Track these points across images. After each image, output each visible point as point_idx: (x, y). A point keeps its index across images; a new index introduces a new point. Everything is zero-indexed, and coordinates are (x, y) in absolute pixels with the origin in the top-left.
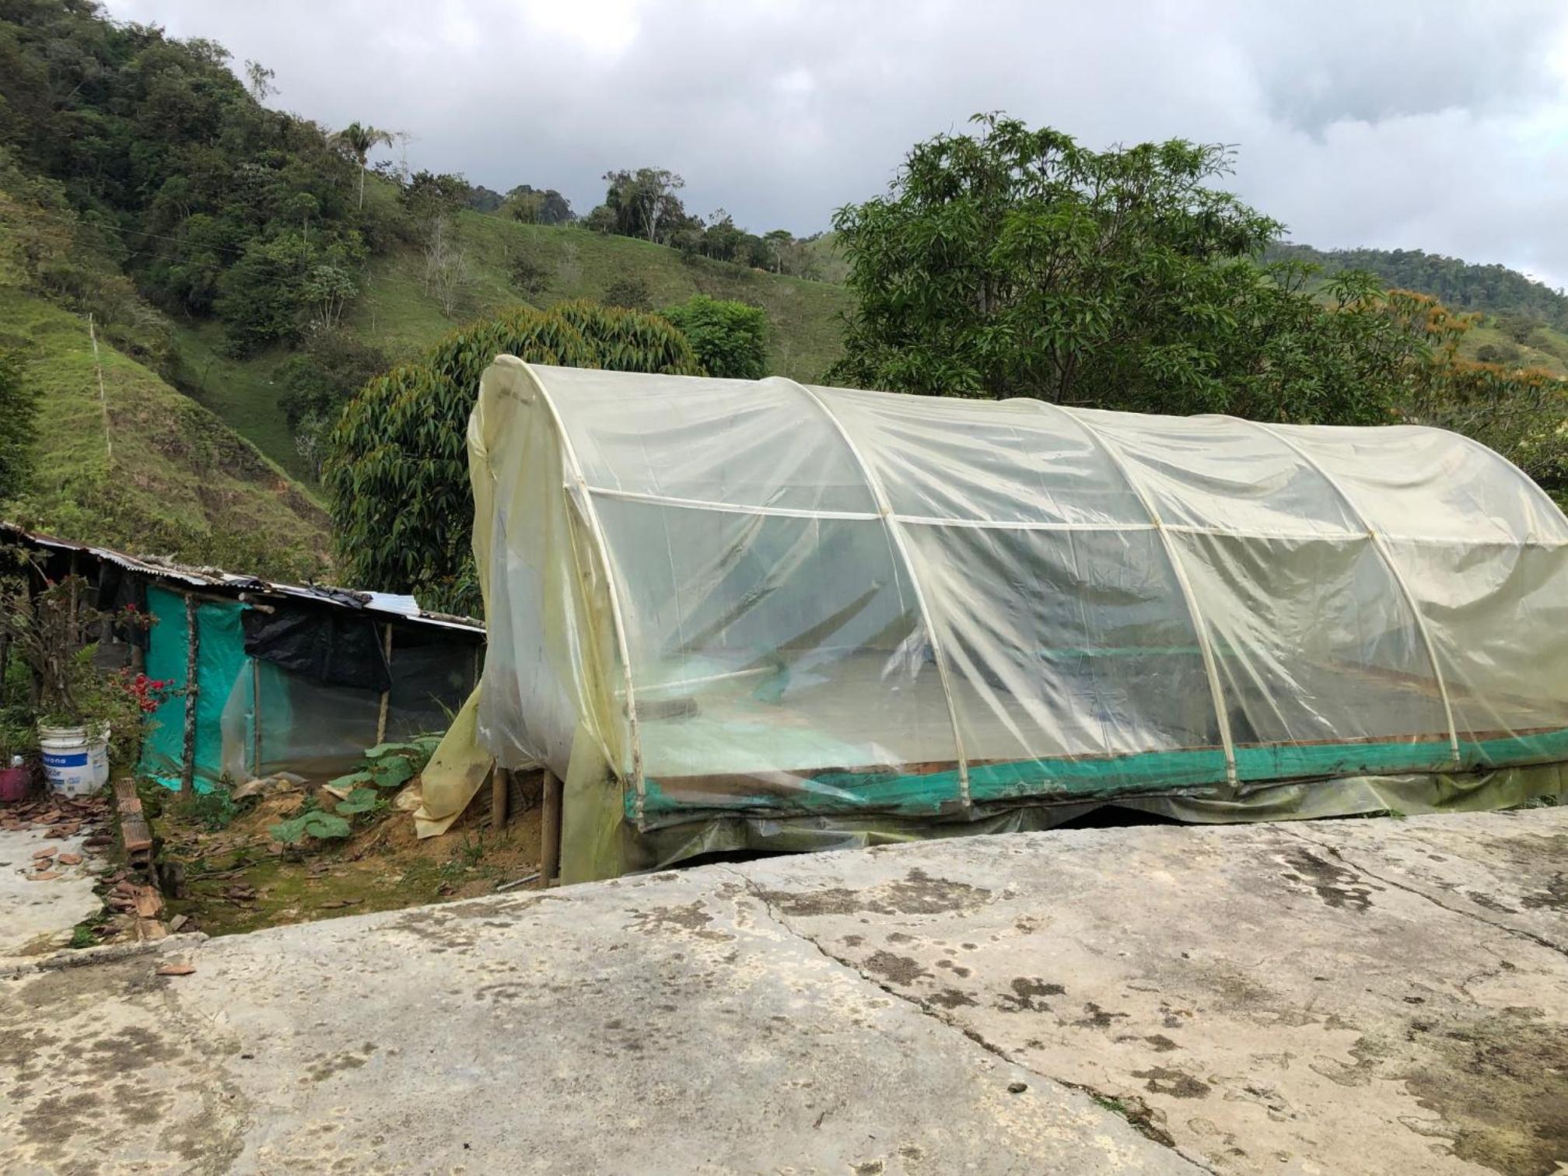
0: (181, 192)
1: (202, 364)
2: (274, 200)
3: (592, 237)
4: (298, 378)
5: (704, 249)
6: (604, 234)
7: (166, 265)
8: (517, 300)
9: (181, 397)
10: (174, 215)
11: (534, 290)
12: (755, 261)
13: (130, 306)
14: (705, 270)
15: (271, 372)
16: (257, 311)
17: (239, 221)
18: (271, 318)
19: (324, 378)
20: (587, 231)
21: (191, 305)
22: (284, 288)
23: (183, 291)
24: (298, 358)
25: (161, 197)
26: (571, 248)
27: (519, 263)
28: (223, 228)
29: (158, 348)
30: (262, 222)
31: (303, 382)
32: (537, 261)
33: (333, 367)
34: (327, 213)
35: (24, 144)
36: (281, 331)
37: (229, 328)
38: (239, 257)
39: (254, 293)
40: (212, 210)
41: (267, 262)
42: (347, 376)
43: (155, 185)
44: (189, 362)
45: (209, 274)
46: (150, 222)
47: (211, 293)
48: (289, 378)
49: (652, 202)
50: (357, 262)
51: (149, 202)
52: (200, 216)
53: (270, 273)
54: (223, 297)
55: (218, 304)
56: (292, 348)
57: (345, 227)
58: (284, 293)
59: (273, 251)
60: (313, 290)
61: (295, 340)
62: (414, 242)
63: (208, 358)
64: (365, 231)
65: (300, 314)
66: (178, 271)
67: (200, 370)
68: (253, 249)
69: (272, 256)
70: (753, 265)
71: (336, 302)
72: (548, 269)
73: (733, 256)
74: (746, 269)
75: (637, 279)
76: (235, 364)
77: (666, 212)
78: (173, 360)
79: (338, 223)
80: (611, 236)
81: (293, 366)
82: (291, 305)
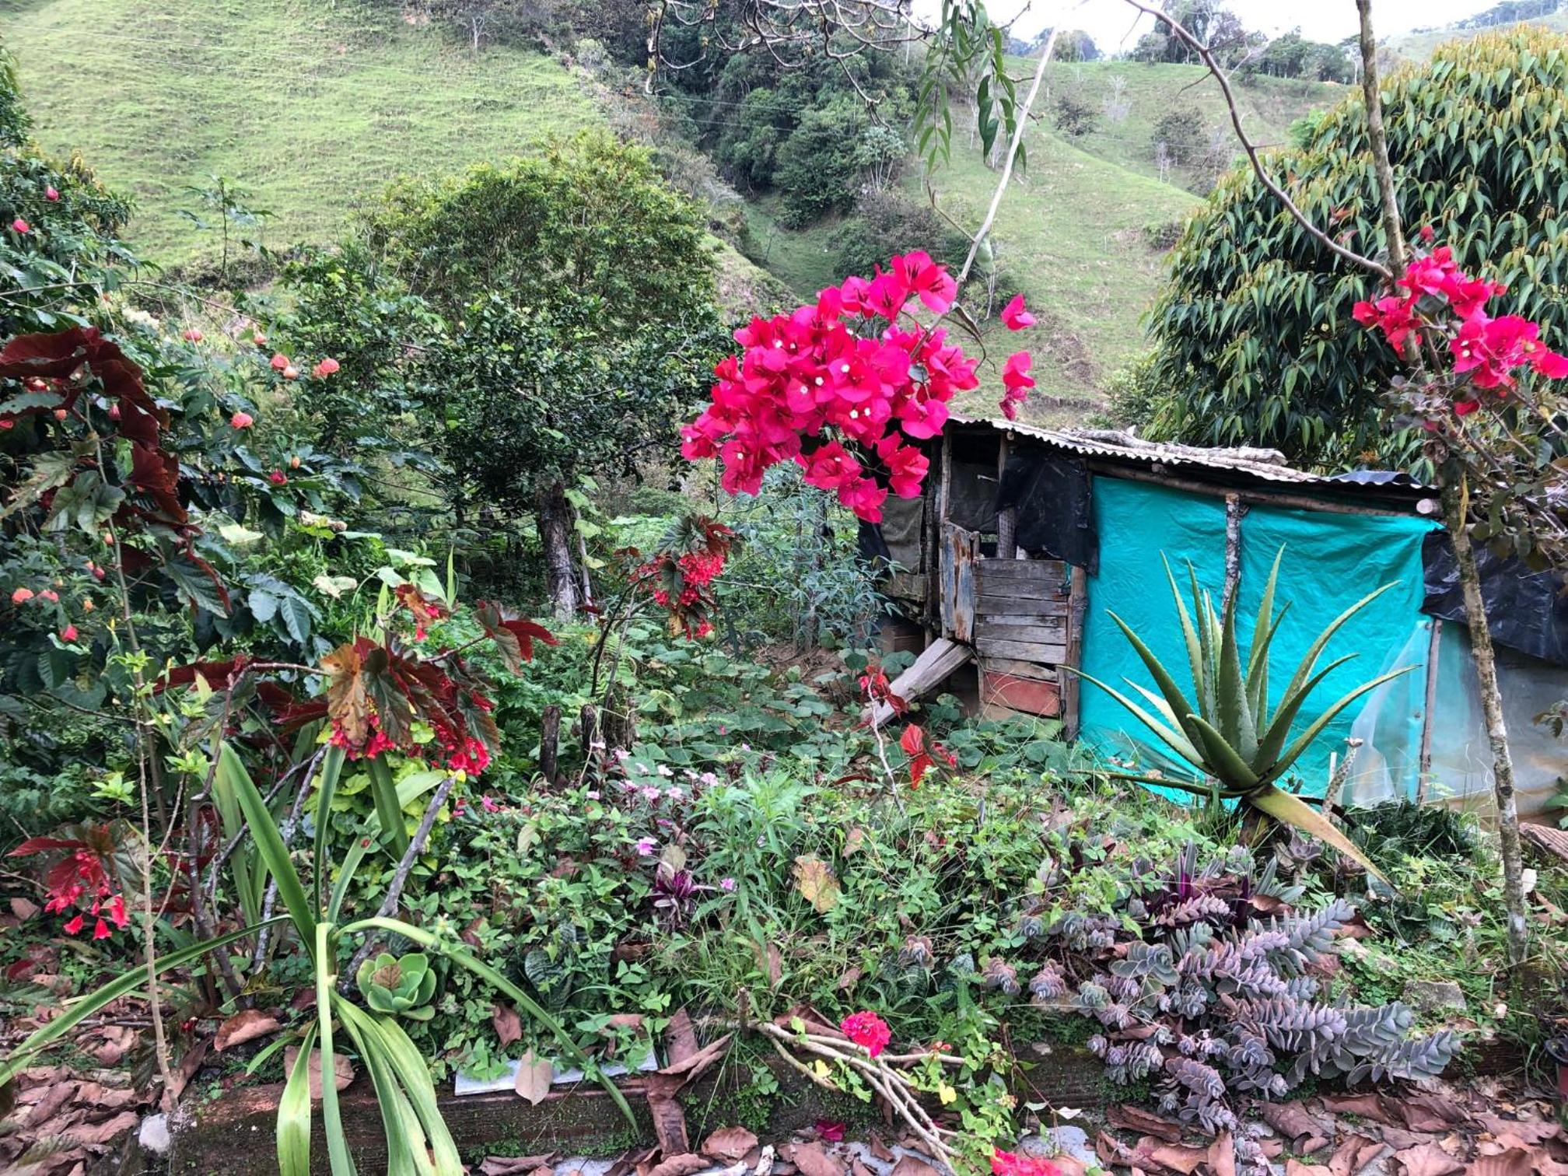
0: (743, 68)
1: (767, 235)
2: (826, 66)
3: (1140, 68)
4: (853, 243)
5: (1265, 67)
6: (1152, 63)
7: (730, 142)
8: (1062, 144)
9: (755, 269)
10: (737, 91)
11: (1079, 133)
12: (1327, 73)
13: (708, 183)
14: (1266, 91)
15: (825, 241)
16: (813, 179)
17: (794, 91)
18: (825, 185)
19: (877, 242)
20: (1132, 63)
21: (753, 179)
22: (837, 154)
23: (746, 166)
24: (851, 224)
25: (726, 76)
26: (1119, 83)
27: (1065, 105)
28: (781, 99)
29: (733, 221)
30: (814, 89)
31: (858, 247)
32: (1081, 101)
33: (886, 230)
34: (876, 72)
35: (613, 39)
36: (834, 198)
37: (787, 199)
38: (795, 127)
39: (809, 161)
40: (770, 83)
41: (821, 128)
42: (900, 238)
43: (720, 65)
44: (754, 235)
45: (768, 147)
46: (717, 101)
47: (771, 166)
48: (843, 245)
49: (1205, 20)
50: (903, 119)
51: (715, 82)
52: (760, 90)
53: (823, 142)
54: (781, 168)
55: (776, 176)
56: (844, 214)
57: (893, 85)
58: (838, 160)
59: (826, 116)
60: (865, 152)
61: (847, 206)
62: (959, 93)
63: (771, 230)
64: (911, 86)
65: (852, 179)
66: (741, 147)
67: (764, 242)
68: (808, 115)
69: (825, 122)
70: (1323, 79)
71: (886, 165)
72: (1093, 108)
73: (1300, 70)
74: (1315, 84)
75: (1187, 110)
76: (794, 234)
77: (1222, 30)
78: (743, 233)
79: (886, 82)
80: (1159, 65)
81: (847, 232)
82: (844, 171)
